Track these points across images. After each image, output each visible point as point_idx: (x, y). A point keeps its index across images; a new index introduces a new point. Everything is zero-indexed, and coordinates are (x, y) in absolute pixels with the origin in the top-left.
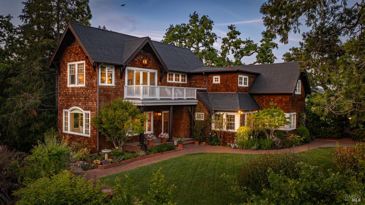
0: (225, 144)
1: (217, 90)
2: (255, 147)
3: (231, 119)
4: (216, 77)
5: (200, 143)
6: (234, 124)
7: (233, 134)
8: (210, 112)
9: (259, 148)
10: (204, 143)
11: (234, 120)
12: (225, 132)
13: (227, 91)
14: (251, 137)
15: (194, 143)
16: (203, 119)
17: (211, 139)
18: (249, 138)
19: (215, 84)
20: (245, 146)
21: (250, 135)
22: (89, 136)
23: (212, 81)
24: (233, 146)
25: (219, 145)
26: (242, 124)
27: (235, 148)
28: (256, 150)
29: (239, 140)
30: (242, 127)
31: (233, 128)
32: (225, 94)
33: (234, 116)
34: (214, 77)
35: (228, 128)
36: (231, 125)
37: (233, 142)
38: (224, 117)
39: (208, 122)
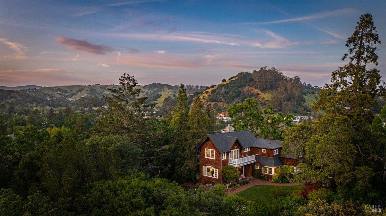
0: (268, 180)
1: (264, 156)
2: (280, 182)
3: (271, 169)
4: (264, 150)
5: (257, 179)
6: (272, 172)
7: (272, 176)
8: (261, 166)
9: (282, 183)
10: (259, 179)
11: (272, 170)
12: (268, 175)
13: (269, 156)
14: (279, 178)
15: (255, 179)
16: (258, 169)
17: (262, 177)
18: (278, 178)
19: (263, 153)
20: (276, 182)
21: (278, 177)
22: (217, 178)
23: (262, 151)
24: (271, 181)
25: (266, 180)
26: (275, 172)
27: (272, 182)
28: (281, 183)
29: (274, 179)
30: (275, 173)
31: (272, 173)
32: (268, 158)
33: (272, 168)
34: (263, 150)
35: (269, 173)
36: (271, 172)
37: (272, 180)
38: (268, 169)
39: (261, 170)
